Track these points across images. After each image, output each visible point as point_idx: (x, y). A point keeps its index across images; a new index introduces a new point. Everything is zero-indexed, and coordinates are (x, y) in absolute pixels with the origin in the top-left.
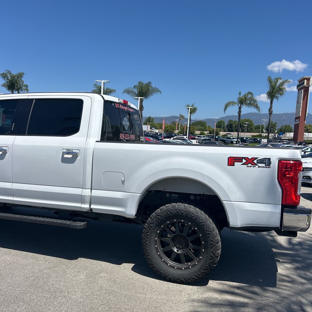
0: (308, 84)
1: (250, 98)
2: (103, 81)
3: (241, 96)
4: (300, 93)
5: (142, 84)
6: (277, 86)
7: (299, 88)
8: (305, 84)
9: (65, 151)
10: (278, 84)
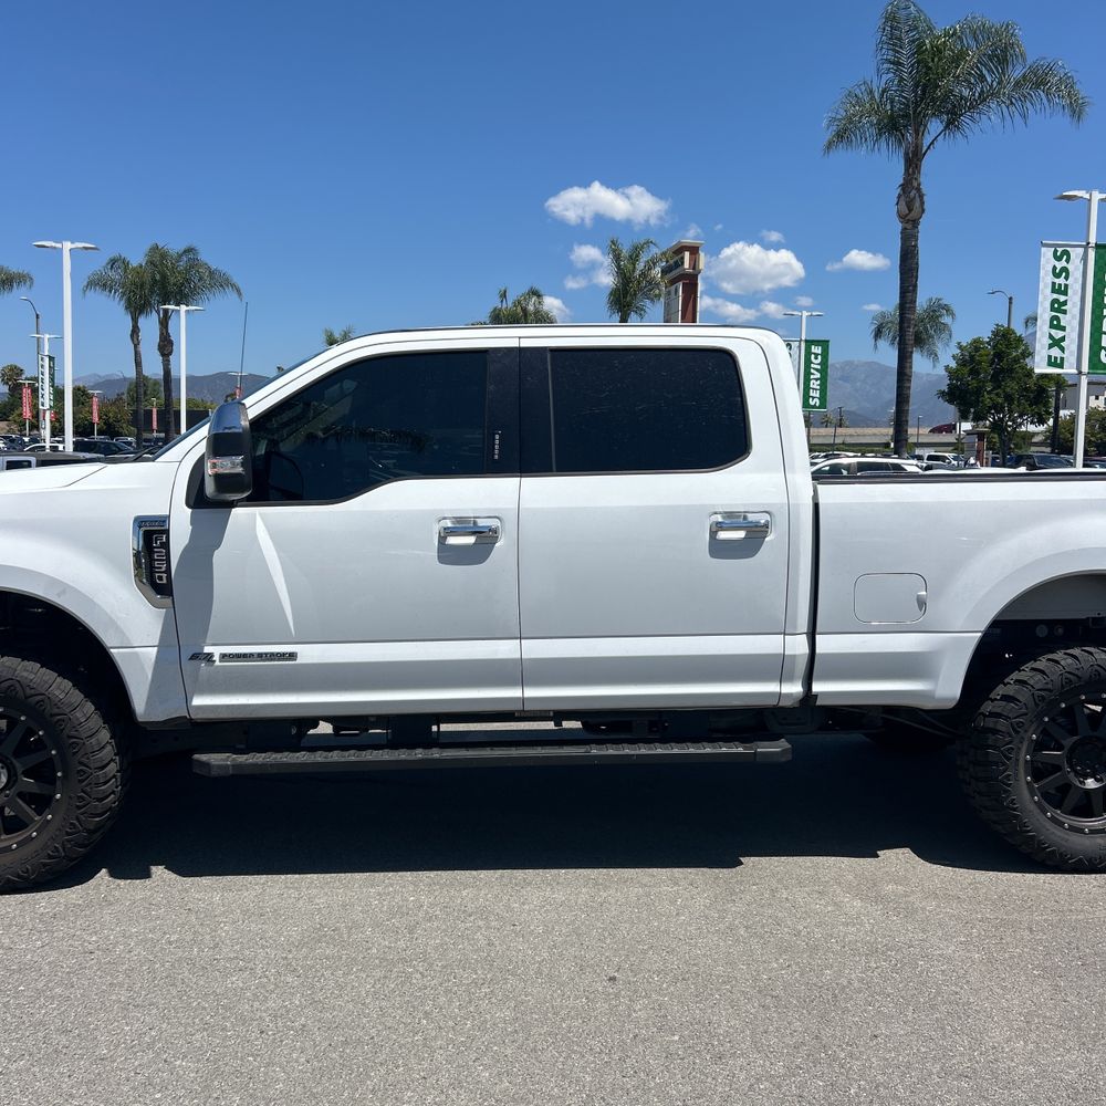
0: (694, 264)
1: (536, 311)
2: (68, 245)
4: (673, 293)
6: (638, 272)
7: (668, 276)
8: (686, 265)
9: (719, 518)
10: (640, 266)
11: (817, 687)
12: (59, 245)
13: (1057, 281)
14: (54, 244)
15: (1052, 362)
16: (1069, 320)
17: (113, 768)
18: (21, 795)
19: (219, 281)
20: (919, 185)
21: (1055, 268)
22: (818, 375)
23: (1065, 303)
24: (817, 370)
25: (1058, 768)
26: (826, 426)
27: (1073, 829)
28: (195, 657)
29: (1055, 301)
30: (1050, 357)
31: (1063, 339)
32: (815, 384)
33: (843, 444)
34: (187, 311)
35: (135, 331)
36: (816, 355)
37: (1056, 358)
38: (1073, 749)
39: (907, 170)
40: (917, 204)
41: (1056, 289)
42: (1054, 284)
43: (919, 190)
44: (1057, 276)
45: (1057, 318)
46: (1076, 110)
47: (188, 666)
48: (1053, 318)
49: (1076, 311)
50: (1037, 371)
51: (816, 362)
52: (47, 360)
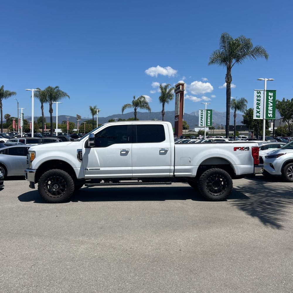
0: (183, 89)
1: (143, 101)
2: (33, 90)
3: (136, 99)
4: (177, 95)
5: (52, 89)
6: (167, 92)
7: (176, 92)
8: (181, 89)
9: (161, 149)
10: (168, 90)
11: (175, 174)
12: (31, 90)
13: (258, 98)
14: (30, 90)
15: (257, 116)
16: (261, 107)
17: (73, 185)
18: (60, 189)
19: (64, 95)
20: (230, 74)
21: (257, 95)
22: (210, 118)
23: (260, 103)
24: (209, 117)
25: (211, 186)
26: (219, 129)
27: (213, 195)
28: (85, 169)
29: (257, 103)
30: (257, 115)
31: (260, 111)
32: (209, 120)
33: (222, 134)
34: (58, 103)
35: (42, 107)
36: (209, 113)
37: (258, 116)
38: (213, 183)
39: (227, 71)
40: (230, 79)
41: (258, 100)
42: (257, 99)
43: (230, 75)
44: (258, 97)
45: (258, 107)
46: (266, 57)
47: (84, 171)
48: (257, 107)
49: (262, 105)
50: (254, 118)
51: (209, 115)
52: (22, 114)
